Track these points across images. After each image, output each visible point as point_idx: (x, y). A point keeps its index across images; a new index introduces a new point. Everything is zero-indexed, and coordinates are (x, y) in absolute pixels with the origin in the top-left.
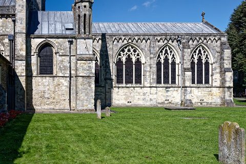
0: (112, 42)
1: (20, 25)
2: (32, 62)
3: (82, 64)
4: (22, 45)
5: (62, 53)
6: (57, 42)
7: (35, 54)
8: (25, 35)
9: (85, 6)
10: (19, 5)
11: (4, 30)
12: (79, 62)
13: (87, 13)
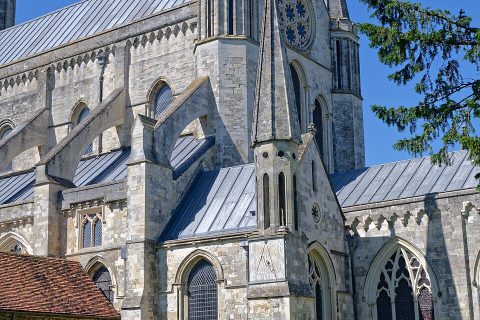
0: (459, 217)
1: (136, 224)
2: (169, 309)
3: (259, 310)
4: (138, 270)
5: (233, 280)
6: (220, 254)
7: (175, 287)
8: (142, 245)
9: (265, 155)
10: (134, 178)
11: (116, 236)
12: (252, 303)
13: (270, 171)
